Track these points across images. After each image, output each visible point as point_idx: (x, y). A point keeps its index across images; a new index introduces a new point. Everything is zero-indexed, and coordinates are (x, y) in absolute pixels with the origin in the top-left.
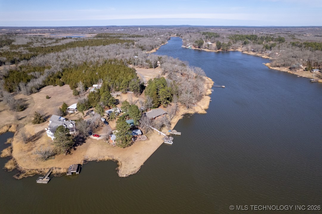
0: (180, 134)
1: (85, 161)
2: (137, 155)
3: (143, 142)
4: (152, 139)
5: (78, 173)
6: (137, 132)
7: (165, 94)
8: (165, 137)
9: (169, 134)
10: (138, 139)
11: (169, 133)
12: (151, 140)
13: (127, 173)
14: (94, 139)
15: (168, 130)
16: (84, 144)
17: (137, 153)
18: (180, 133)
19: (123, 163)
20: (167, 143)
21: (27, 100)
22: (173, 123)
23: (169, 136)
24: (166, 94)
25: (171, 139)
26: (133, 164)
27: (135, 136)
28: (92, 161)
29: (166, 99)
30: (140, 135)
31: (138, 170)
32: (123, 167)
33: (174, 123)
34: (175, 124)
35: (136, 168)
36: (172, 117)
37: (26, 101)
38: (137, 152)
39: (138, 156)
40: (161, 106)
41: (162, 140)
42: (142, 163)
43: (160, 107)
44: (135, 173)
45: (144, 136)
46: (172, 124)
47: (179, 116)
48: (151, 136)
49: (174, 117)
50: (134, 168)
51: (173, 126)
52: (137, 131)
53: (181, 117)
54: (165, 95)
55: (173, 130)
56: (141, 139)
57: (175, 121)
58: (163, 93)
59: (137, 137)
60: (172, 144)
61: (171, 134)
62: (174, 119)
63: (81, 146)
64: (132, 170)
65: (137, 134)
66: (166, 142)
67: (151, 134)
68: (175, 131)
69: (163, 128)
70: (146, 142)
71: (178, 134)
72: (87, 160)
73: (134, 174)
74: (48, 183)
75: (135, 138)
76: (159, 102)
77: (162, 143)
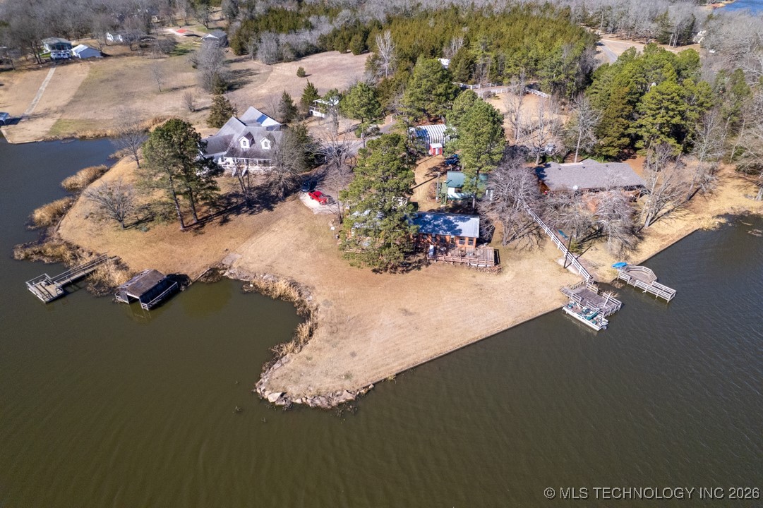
0: (668, 298)
1: (213, 273)
2: (401, 320)
3: (465, 275)
4: (517, 275)
5: (145, 306)
6: (461, 225)
7: (666, 104)
8: (583, 284)
9: (609, 279)
10: (453, 255)
11: (615, 273)
12: (508, 276)
13: (293, 390)
14: (308, 209)
15: (616, 262)
16: (265, 212)
17: (406, 312)
18: (675, 291)
19: (321, 333)
20: (576, 315)
21: (256, 74)
22: (658, 235)
23: (603, 287)
24: (673, 106)
25: (604, 306)
26: (353, 354)
27: (448, 238)
28: (234, 280)
29: (666, 129)
30: (471, 240)
31: (350, 397)
32: (305, 352)
33: (663, 237)
34: (666, 244)
35: (347, 384)
36: (664, 211)
37: (251, 75)
38: (411, 310)
39: (400, 327)
40: (634, 158)
41: (559, 295)
42: (389, 369)
43: (629, 161)
44: (325, 404)
45: (488, 250)
46: (648, 239)
47: (700, 216)
48: (519, 259)
49: (672, 215)
50: (339, 377)
51: (649, 248)
52: (463, 220)
53: (712, 221)
54: (667, 109)
55: (641, 264)
56: (466, 260)
57: (674, 228)
58: (659, 97)
59: (453, 246)
60: (597, 328)
61: (621, 281)
62: (668, 221)
63: (253, 217)
64: (327, 384)
65: (457, 232)
66: (575, 310)
67: (523, 253)
68: (648, 272)
69: (597, 245)
70: (481, 278)
71: (658, 293)
72: (221, 272)
73: (317, 408)
74: (47, 303)
75: (445, 246)
76: (629, 135)
77: (550, 308)
